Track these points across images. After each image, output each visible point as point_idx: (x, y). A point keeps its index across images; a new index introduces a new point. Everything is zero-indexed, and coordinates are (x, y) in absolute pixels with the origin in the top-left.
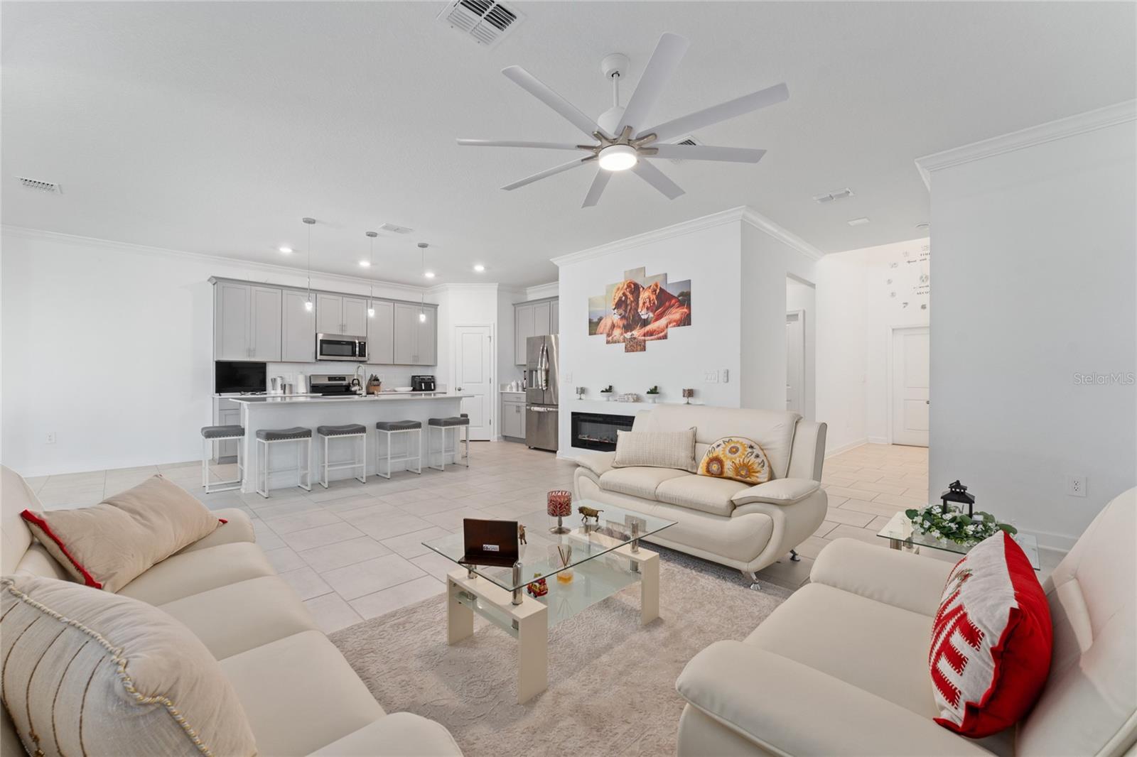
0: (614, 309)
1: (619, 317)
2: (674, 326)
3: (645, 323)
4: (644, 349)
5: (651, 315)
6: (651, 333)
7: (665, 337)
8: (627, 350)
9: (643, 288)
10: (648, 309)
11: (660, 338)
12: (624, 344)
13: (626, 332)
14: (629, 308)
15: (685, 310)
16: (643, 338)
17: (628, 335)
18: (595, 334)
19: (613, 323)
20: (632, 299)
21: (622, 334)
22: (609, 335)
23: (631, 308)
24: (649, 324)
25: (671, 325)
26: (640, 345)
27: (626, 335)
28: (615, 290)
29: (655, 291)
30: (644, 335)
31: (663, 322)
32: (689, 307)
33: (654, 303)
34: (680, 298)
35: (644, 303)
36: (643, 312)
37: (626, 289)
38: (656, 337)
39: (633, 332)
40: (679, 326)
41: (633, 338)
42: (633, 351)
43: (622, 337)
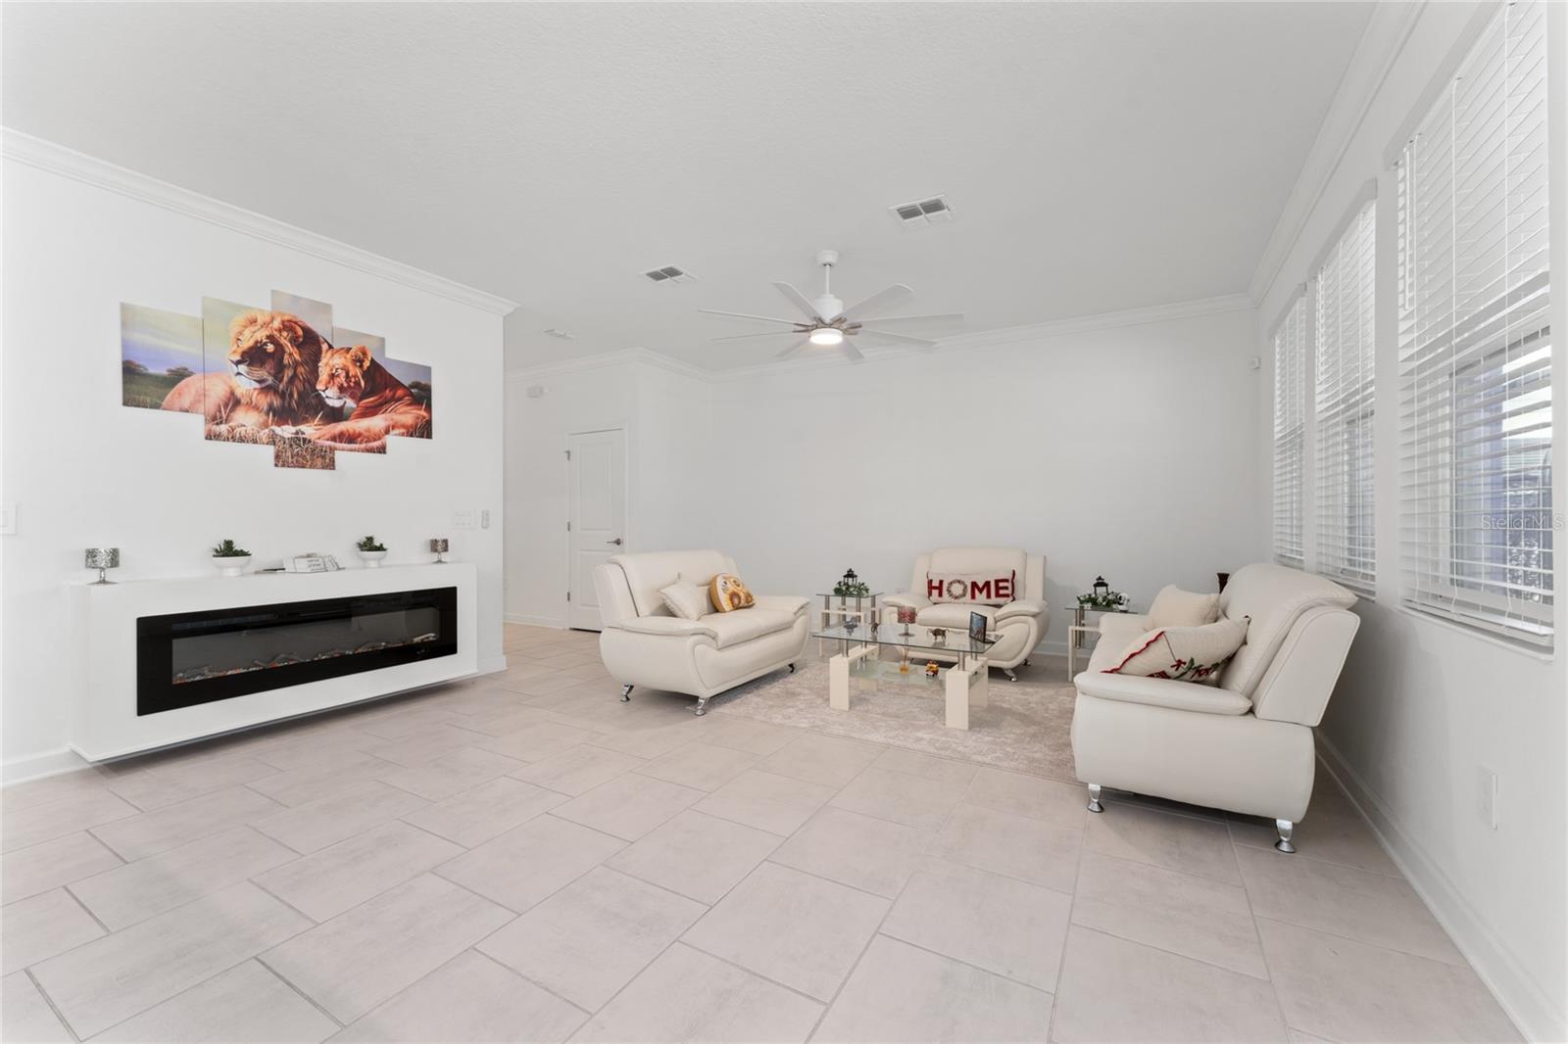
0: (238, 363)
1: (257, 386)
2: (403, 435)
3: (336, 415)
4: (330, 465)
5: (350, 403)
6: (350, 438)
7: (382, 450)
8: (280, 460)
9: (330, 347)
10: (341, 389)
11: (371, 450)
12: (271, 450)
13: (279, 424)
14: (288, 374)
15: (423, 413)
16: (332, 443)
17: (287, 431)
18: (156, 406)
19: (232, 393)
20: (297, 357)
21: (266, 425)
22: (215, 419)
23: (295, 376)
24: (346, 419)
25: (397, 431)
26: (323, 457)
27: (278, 430)
28: (240, 319)
29: (361, 362)
30: (334, 439)
31: (377, 422)
32: (429, 408)
33: (357, 383)
34: (413, 391)
35: (332, 376)
36: (329, 393)
37: (280, 331)
38: (363, 446)
39: (303, 428)
40: (411, 436)
41: (298, 440)
42: (303, 467)
43: (267, 430)
